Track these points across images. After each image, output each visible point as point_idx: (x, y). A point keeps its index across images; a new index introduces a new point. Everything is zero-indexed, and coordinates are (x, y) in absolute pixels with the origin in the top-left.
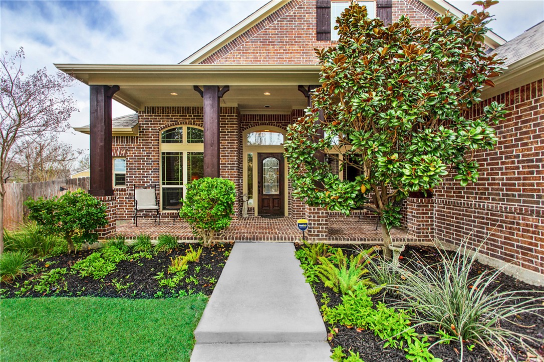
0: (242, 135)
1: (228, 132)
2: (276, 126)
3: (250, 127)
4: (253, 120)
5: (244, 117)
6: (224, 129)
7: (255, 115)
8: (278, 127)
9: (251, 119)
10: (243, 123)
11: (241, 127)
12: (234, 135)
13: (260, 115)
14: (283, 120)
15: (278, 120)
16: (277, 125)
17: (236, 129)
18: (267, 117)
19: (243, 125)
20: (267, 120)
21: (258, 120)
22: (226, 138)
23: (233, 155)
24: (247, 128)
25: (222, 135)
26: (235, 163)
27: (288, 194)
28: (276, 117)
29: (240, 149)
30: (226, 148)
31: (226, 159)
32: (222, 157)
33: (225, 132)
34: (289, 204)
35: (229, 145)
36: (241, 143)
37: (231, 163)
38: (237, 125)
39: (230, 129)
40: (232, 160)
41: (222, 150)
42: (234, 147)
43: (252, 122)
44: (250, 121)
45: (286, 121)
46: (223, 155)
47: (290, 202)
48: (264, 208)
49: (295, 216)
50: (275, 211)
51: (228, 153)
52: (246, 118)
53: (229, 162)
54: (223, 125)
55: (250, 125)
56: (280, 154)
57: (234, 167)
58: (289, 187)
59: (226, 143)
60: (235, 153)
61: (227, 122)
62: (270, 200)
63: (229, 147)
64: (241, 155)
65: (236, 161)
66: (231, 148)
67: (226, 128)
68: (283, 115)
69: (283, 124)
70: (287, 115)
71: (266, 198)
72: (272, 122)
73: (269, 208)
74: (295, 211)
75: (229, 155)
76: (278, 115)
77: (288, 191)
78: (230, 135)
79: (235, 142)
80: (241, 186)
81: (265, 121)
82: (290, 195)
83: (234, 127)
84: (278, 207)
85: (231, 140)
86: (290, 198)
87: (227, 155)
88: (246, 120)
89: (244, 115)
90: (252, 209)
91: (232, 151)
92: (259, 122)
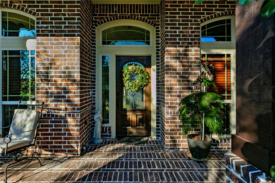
0: (94, 31)
1: (65, 19)
2: (140, 20)
3: (105, 22)
4: (110, 12)
5: (97, 7)
6: (58, 15)
7: (113, 5)
8: (143, 21)
9: (107, 10)
10: (96, 15)
11: (93, 22)
12: (75, 23)
13: (119, 5)
14: (149, 12)
15: (143, 12)
16: (141, 18)
17: (77, 15)
18: (128, 8)
19: (95, 18)
20: (128, 12)
21: (116, 12)
22: (61, 27)
23: (72, 54)
24: (102, 23)
25: (55, 23)
26: (76, 66)
27: (157, 109)
28: (141, 7)
29: (92, 50)
30: (62, 43)
31: (62, 61)
32: (55, 57)
33: (61, 19)
34: (157, 123)
35: (67, 39)
36: (93, 42)
37: (70, 66)
38: (80, 9)
39: (68, 14)
40: (71, 62)
41: (56, 46)
42: (75, 43)
43: (108, 14)
44: (105, 13)
45: (154, 14)
46: (58, 54)
47: (158, 120)
48: (124, 127)
49: (167, 145)
50: (139, 131)
51: (66, 52)
52: (100, 9)
53: (67, 64)
54: (58, 8)
55: (105, 18)
56: (146, 57)
57: (74, 72)
58: (157, 101)
59: (62, 36)
60: (77, 50)
61: (63, 4)
62: (132, 117)
63: (67, 41)
64: (93, 58)
65: (77, 64)
66: (69, 44)
67: (63, 12)
68: (149, 5)
69: (150, 17)
70: (155, 5)
71: (127, 114)
72: (135, 15)
73: (130, 127)
74: (168, 138)
75: (67, 54)
76: (143, 5)
77: (157, 106)
78: (69, 23)
79: (76, 34)
80: (93, 99)
81: (125, 12)
82: (159, 111)
83: (74, 11)
84: (142, 126)
85: (69, 31)
86: (159, 115)
87: (63, 54)
88: (100, 12)
89: (97, 5)
90: (108, 129)
91: (72, 48)
92: (118, 15)
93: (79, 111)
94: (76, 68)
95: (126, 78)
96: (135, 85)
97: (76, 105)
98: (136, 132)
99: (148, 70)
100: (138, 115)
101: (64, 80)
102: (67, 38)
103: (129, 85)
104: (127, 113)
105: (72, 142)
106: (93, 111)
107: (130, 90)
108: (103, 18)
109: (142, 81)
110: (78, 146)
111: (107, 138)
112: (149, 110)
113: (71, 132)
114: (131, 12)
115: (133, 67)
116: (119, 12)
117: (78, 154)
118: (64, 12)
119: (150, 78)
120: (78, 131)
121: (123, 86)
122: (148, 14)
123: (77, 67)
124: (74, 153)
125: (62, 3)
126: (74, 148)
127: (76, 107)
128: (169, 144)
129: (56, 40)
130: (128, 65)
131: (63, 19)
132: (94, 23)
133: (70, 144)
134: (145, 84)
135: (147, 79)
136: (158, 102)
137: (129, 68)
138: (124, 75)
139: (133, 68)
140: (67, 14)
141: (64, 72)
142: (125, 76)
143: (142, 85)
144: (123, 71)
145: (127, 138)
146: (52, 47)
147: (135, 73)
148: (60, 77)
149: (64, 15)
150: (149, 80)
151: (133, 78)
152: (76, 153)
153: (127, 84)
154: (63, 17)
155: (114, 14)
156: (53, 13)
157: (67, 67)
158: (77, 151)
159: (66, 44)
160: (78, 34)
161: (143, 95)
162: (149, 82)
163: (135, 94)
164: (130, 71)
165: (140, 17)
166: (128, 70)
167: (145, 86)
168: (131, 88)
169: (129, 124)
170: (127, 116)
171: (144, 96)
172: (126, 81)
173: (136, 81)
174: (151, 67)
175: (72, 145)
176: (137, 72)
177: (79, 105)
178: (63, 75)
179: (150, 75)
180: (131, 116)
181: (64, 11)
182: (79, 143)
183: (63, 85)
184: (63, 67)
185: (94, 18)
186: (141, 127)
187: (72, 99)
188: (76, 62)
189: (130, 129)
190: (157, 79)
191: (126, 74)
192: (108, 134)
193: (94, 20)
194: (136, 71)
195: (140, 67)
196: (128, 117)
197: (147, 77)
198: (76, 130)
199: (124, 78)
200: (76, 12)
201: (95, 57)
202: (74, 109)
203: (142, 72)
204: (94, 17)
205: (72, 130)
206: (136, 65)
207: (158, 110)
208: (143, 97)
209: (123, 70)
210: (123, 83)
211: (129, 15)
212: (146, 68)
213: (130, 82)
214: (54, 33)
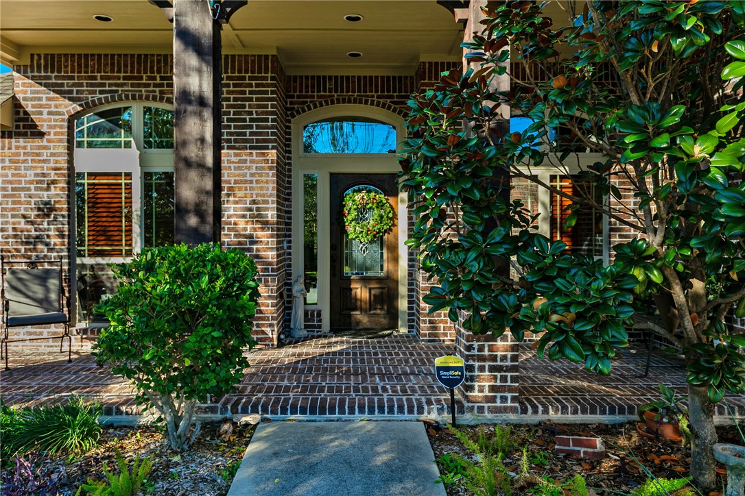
0: (289, 127)
1: (252, 120)
3: (310, 109)
4: (319, 91)
5: (295, 81)
6: (239, 113)
7: (324, 77)
8: (383, 107)
9: (313, 87)
10: (293, 97)
11: (287, 109)
12: (267, 127)
13: (336, 77)
14: (394, 91)
15: (383, 91)
16: (379, 103)
17: (272, 113)
18: (353, 82)
19: (291, 103)
20: (354, 91)
21: (330, 92)
22: (245, 134)
23: (264, 179)
24: (304, 111)
25: (235, 127)
26: (270, 199)
27: (409, 276)
28: (378, 81)
29: (286, 164)
30: (246, 160)
31: (246, 190)
32: (234, 183)
33: (244, 120)
34: (409, 302)
35: (254, 154)
36: (287, 149)
37: (259, 199)
38: (275, 103)
39: (256, 112)
40: (262, 192)
41: (237, 165)
42: (268, 160)
43: (316, 94)
44: (310, 93)
45: (403, 94)
46: (240, 178)
47: (412, 296)
48: (345, 312)
49: (425, 335)
50: (373, 319)
51: (252, 175)
52: (301, 85)
53: (254, 196)
54: (239, 103)
55: (311, 102)
56: (388, 176)
57: (267, 209)
58: (410, 260)
59: (247, 149)
60: (271, 173)
61: (248, 95)
62: (361, 292)
63: (254, 157)
64: (287, 179)
65: (271, 195)
66: (258, 162)
67: (247, 109)
68: (394, 78)
69: (395, 99)
70: (406, 78)
71: (352, 286)
72: (367, 96)
73: (358, 313)
74: (424, 322)
75: (254, 179)
76: (382, 77)
77: (409, 270)
78: (258, 127)
79: (270, 145)
80: (287, 257)
81: (348, 92)
82: (412, 280)
83: (266, 106)
84: (381, 309)
85: (258, 141)
86: (413, 287)
87: (249, 178)
88: (301, 91)
89: (295, 77)
90: (315, 314)
91: (263, 168)
92: (334, 96)
93: (275, 273)
94: (270, 202)
95: (349, 218)
96: (368, 231)
97: (270, 264)
98: (368, 321)
99: (391, 200)
100: (373, 288)
101: (250, 223)
102: (254, 152)
103: (355, 231)
104: (350, 284)
105: (263, 325)
106: (288, 279)
107: (357, 240)
108: (307, 102)
109: (381, 223)
110: (274, 330)
111: (314, 331)
112: (395, 278)
113: (262, 308)
114: (359, 92)
115: (363, 196)
116: (336, 92)
117: (273, 345)
118: (249, 108)
119: (395, 216)
120: (274, 307)
121: (343, 231)
122: (391, 93)
123: (272, 201)
124: (267, 343)
125: (246, 94)
126: (267, 334)
127: (270, 267)
128: (427, 332)
129: (236, 155)
130: (353, 192)
131: (248, 120)
132: (289, 113)
133: (260, 327)
134: (385, 227)
135: (391, 219)
136: (410, 263)
137: (356, 197)
138: (347, 212)
139: (363, 198)
140: (254, 112)
141: (250, 210)
142: (348, 214)
143: (380, 231)
144: (344, 203)
145: (353, 332)
146: (230, 167)
147: (368, 207)
148: (244, 216)
149: (250, 113)
150: (394, 221)
151: (364, 216)
152: (270, 343)
153: (352, 229)
154: (248, 117)
155: (327, 94)
156: (232, 110)
157: (255, 200)
158: (272, 339)
159: (252, 161)
160: (272, 146)
161: (382, 249)
162: (394, 225)
163: (366, 248)
164: (358, 203)
165: (377, 101)
166: (353, 201)
167: (386, 231)
168: (360, 236)
169: (356, 306)
170: (351, 289)
171: (385, 251)
172: (351, 223)
173: (369, 223)
174: (397, 196)
175: (263, 329)
176: (370, 205)
177: (275, 263)
178: (248, 213)
179: (395, 210)
180: (359, 291)
181: (250, 106)
182: (275, 327)
183: (249, 230)
184: (248, 200)
185: (289, 103)
186: (379, 312)
187: (263, 253)
188: (270, 192)
189: (357, 315)
190: (410, 218)
191: (350, 208)
192: (315, 323)
193: (288, 106)
194: (368, 204)
195: (377, 196)
196: (353, 292)
197: (391, 215)
198: (270, 305)
199: (346, 217)
200: (270, 109)
201: (290, 176)
202: (267, 270)
203: (380, 205)
204: (288, 100)
205: (263, 304)
206: (369, 191)
207: (410, 278)
208: (382, 254)
209: (343, 201)
210: (345, 226)
211: (355, 96)
212: (388, 196)
213: (357, 225)
214: (233, 144)
